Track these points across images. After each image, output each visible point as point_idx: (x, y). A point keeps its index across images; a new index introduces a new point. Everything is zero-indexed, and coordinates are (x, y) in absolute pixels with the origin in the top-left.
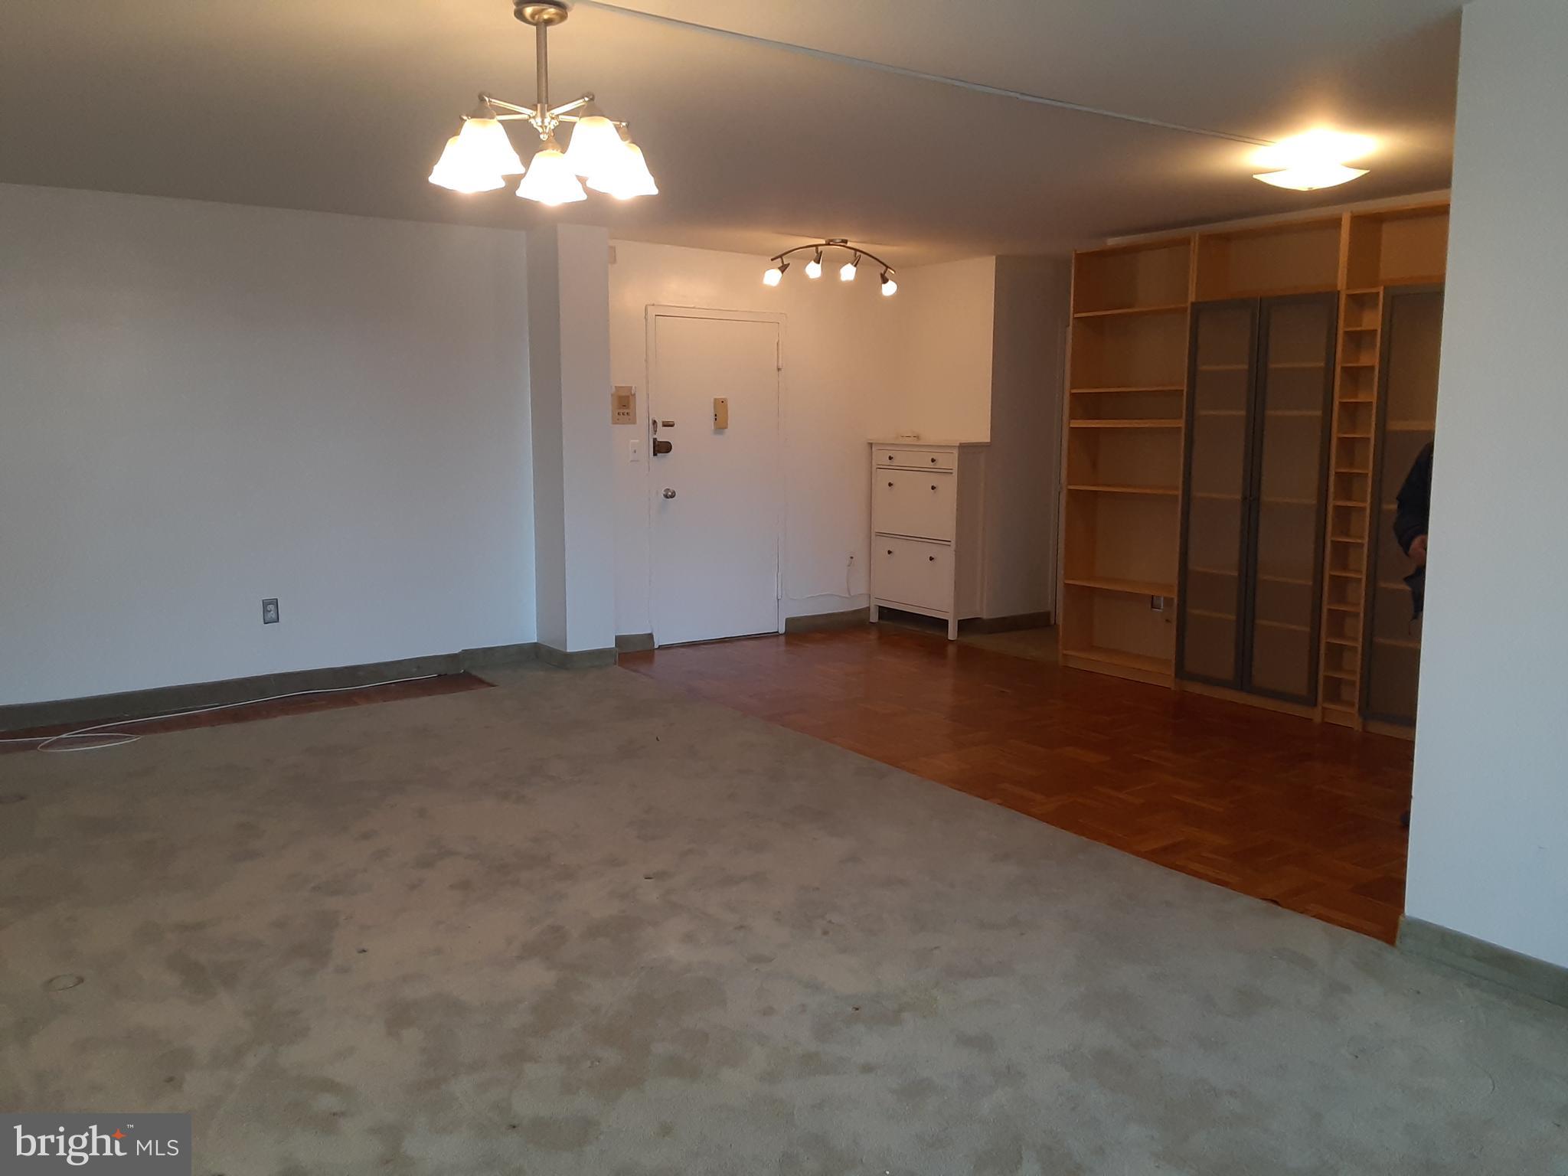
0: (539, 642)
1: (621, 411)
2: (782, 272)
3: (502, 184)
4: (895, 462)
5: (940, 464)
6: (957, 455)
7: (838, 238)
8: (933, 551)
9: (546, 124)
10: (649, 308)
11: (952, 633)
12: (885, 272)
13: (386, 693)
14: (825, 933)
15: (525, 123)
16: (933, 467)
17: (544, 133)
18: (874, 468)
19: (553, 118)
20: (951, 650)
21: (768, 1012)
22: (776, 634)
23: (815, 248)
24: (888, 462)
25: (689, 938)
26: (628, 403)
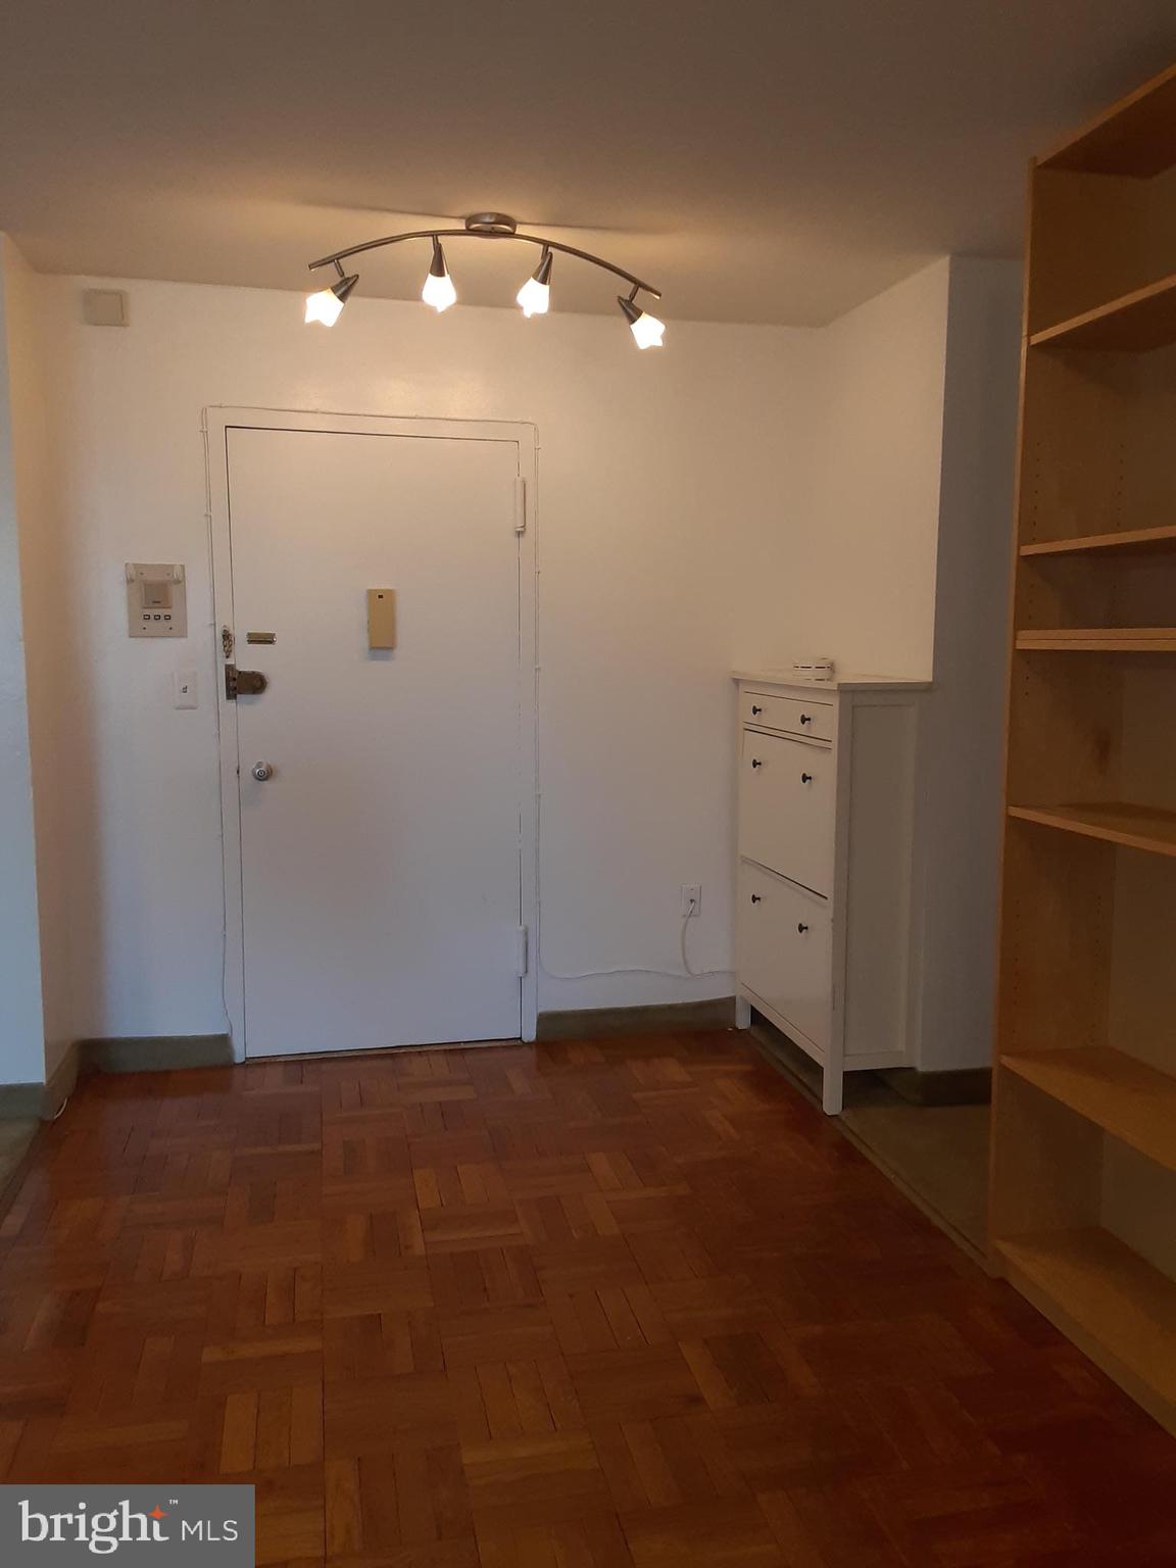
1: (152, 612)
2: (342, 298)
5: (813, 728)
6: (837, 710)
10: (211, 414)
11: (828, 1098)
12: (632, 297)
16: (804, 733)
18: (737, 729)
22: (516, 1044)
24: (753, 716)
26: (168, 596)
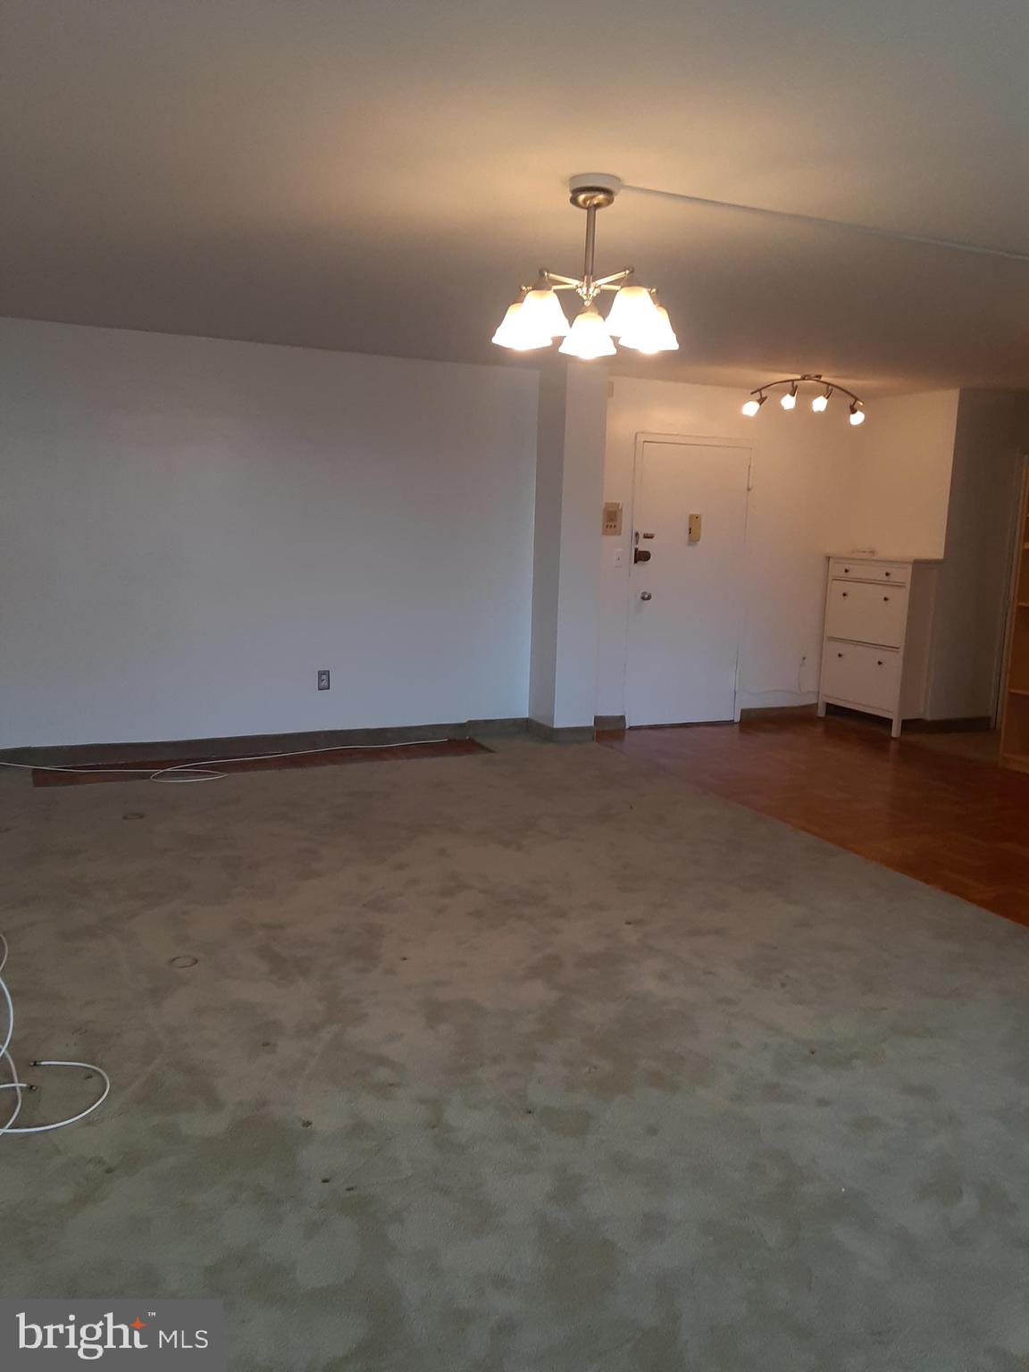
0: (531, 717)
1: (609, 524)
2: (760, 404)
3: (549, 343)
4: (850, 575)
5: (893, 578)
6: (910, 570)
7: (813, 373)
8: (880, 655)
9: (590, 292)
10: (638, 435)
11: (895, 731)
12: (854, 403)
13: (407, 752)
14: (783, 985)
15: (573, 292)
16: (887, 581)
17: (588, 300)
18: (830, 578)
19: (595, 288)
20: (893, 746)
21: (736, 1045)
22: (731, 723)
23: (790, 383)
24: (843, 573)
25: (663, 976)
26: (615, 516)
